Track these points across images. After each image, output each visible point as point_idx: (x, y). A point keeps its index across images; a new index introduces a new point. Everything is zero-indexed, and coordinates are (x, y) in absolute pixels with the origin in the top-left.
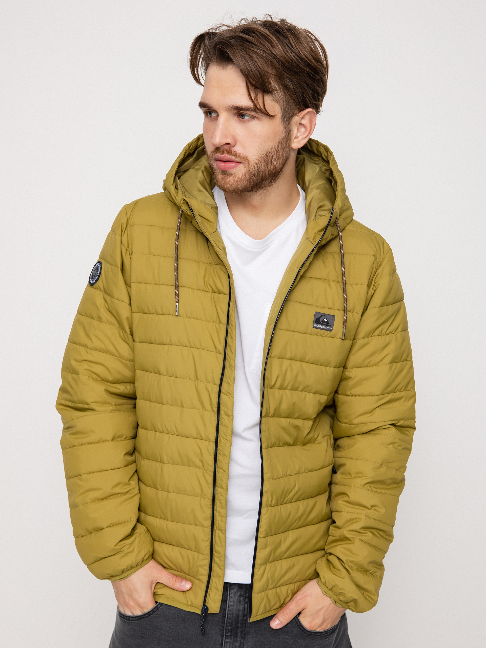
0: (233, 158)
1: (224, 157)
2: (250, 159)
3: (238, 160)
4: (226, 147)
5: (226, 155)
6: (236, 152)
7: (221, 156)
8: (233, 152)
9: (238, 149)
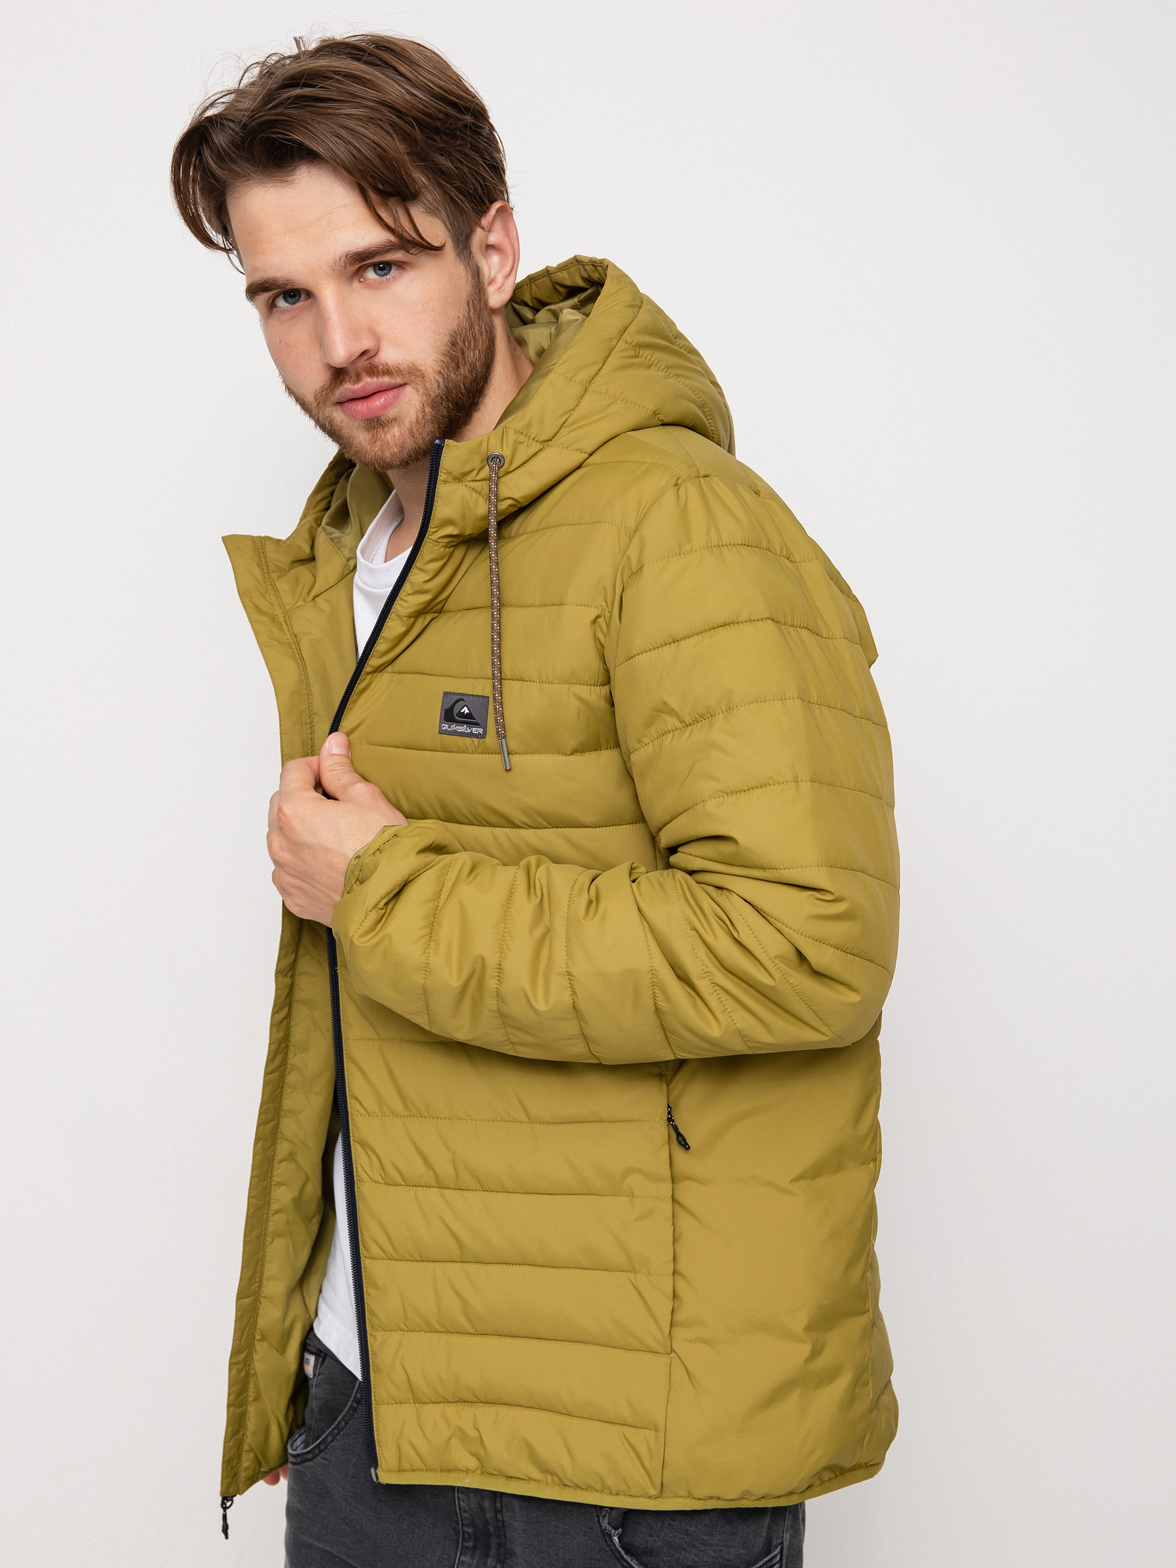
0: (386, 380)
1: (364, 386)
2: (423, 368)
3: (398, 380)
4: (362, 363)
5: (369, 380)
6: (387, 364)
7: (356, 387)
8: (381, 367)
9: (389, 356)
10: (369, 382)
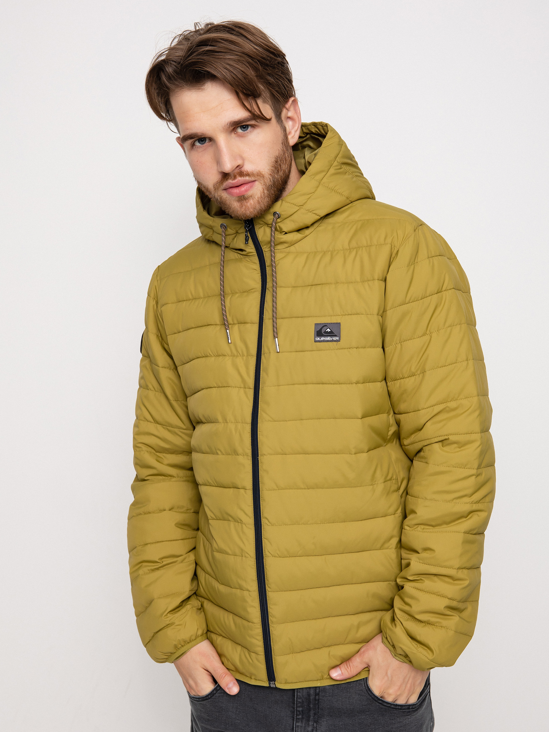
1: (237, 181)
3: (253, 179)
5: (240, 178)
7: (234, 181)
10: (240, 179)
